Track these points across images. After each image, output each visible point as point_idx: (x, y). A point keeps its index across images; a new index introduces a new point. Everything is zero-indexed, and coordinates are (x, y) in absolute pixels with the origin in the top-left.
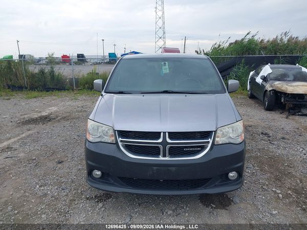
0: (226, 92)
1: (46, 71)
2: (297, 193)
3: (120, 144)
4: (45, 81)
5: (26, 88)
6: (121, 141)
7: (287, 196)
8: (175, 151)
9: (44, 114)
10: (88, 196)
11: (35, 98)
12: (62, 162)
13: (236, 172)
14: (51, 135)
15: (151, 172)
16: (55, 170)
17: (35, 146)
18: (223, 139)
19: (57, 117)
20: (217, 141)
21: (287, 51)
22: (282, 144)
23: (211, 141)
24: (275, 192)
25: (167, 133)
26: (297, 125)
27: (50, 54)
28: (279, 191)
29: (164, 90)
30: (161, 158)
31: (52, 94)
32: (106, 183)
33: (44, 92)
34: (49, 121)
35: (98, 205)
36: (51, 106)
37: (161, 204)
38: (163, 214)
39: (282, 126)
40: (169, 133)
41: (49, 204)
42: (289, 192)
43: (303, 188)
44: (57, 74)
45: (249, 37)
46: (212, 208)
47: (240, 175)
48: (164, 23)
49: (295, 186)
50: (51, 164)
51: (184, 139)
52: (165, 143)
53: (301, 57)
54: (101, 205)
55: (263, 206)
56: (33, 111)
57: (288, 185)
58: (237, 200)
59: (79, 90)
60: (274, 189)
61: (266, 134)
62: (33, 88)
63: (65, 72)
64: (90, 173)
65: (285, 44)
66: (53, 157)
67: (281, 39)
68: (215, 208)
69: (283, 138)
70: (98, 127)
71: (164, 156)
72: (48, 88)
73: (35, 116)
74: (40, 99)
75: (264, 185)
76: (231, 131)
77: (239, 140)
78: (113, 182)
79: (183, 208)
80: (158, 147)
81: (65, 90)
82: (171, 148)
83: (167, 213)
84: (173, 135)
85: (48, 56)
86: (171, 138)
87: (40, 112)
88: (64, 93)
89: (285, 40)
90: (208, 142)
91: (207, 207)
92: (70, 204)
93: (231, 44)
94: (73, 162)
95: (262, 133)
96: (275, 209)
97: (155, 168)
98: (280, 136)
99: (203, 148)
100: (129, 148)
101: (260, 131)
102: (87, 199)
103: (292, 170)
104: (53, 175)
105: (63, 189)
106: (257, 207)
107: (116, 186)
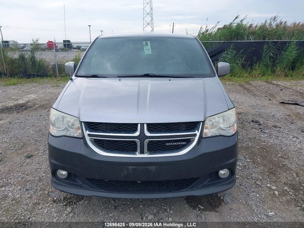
0: (215, 76)
1: (27, 56)
2: (295, 189)
3: (88, 139)
4: (25, 67)
5: (6, 75)
6: (89, 135)
7: (283, 193)
8: (155, 147)
9: (21, 102)
10: (55, 198)
11: (14, 84)
12: (32, 156)
13: (228, 169)
14: (24, 125)
15: (126, 173)
16: (22, 166)
17: (4, 138)
18: (213, 130)
19: (34, 105)
20: (206, 133)
21: (275, 37)
22: (274, 133)
23: (198, 133)
24: (270, 188)
25: (145, 125)
26: (288, 113)
27: (35, 40)
28: (274, 188)
29: (145, 73)
30: (138, 155)
31: (33, 80)
32: (73, 185)
33: (25, 79)
34: (25, 109)
35: (66, 210)
36: (31, 94)
37: (141, 206)
38: (142, 219)
39: (273, 114)
40: (147, 124)
41: (8, 210)
42: (286, 188)
43: (300, 183)
44: (38, 60)
45: (238, 21)
46: (200, 210)
47: (232, 172)
48: (152, 9)
49: (292, 181)
50: (18, 159)
51: (165, 132)
52: (142, 137)
53: (290, 42)
54: (69, 209)
55: (257, 206)
56: (9, 98)
57: (284, 180)
58: (227, 199)
59: (62, 76)
60: (268, 185)
61: (257, 122)
62: (12, 75)
63: (48, 58)
64: (54, 173)
65: (273, 30)
66: (23, 150)
67: (270, 24)
68: (203, 210)
69: (275, 127)
70: (63, 118)
71: (142, 152)
72: (29, 75)
73: (11, 104)
74: (19, 85)
75: (257, 180)
76: (221, 121)
77: (232, 132)
78: (81, 183)
79: (166, 210)
80: (134, 142)
81: (47, 76)
82: (150, 143)
83: (147, 218)
84: (153, 127)
85: (32, 42)
86: (150, 130)
87: (17, 100)
88: (46, 80)
89: (274, 24)
90: (195, 135)
91: (194, 209)
92: (34, 208)
93: (219, 29)
94: (44, 157)
95: (253, 121)
96: (272, 209)
97: (130, 167)
98: (270, 124)
99: (189, 142)
100: (100, 143)
101: (251, 118)
102: (54, 201)
103: (286, 162)
104: (19, 172)
105: (27, 190)
106: (251, 208)
107: (85, 189)
